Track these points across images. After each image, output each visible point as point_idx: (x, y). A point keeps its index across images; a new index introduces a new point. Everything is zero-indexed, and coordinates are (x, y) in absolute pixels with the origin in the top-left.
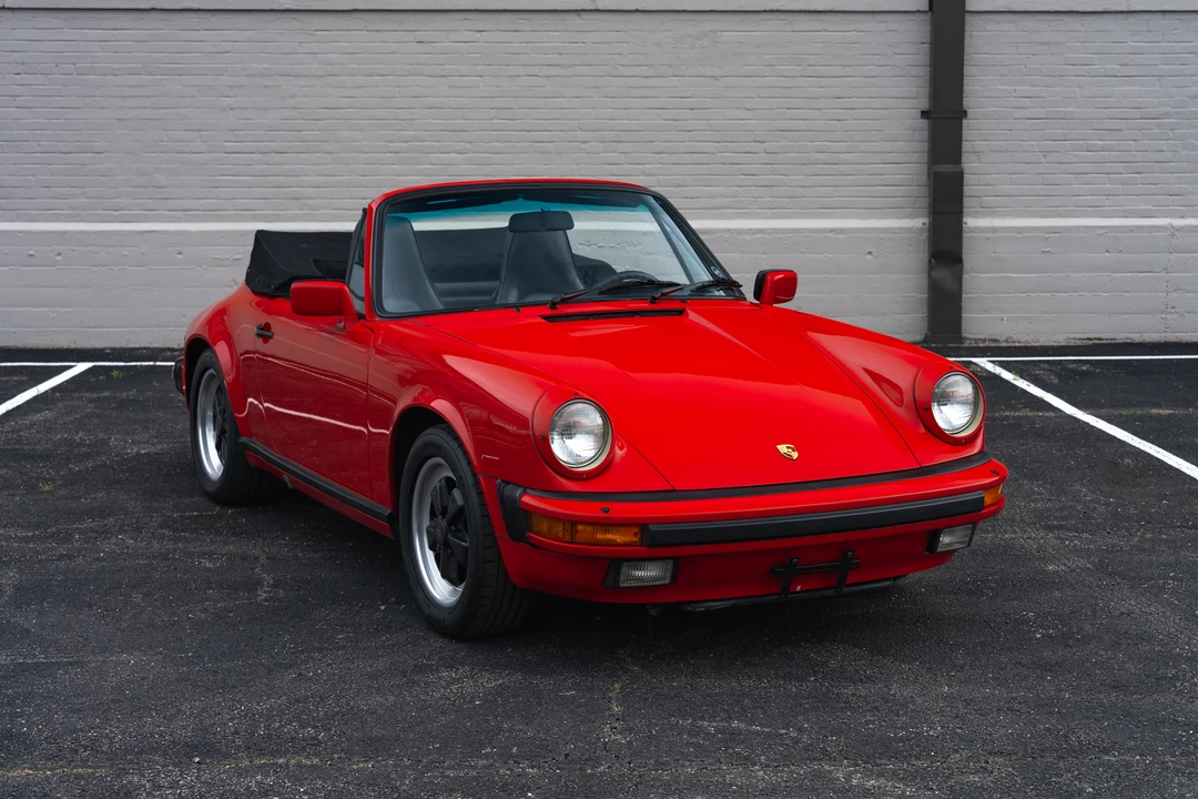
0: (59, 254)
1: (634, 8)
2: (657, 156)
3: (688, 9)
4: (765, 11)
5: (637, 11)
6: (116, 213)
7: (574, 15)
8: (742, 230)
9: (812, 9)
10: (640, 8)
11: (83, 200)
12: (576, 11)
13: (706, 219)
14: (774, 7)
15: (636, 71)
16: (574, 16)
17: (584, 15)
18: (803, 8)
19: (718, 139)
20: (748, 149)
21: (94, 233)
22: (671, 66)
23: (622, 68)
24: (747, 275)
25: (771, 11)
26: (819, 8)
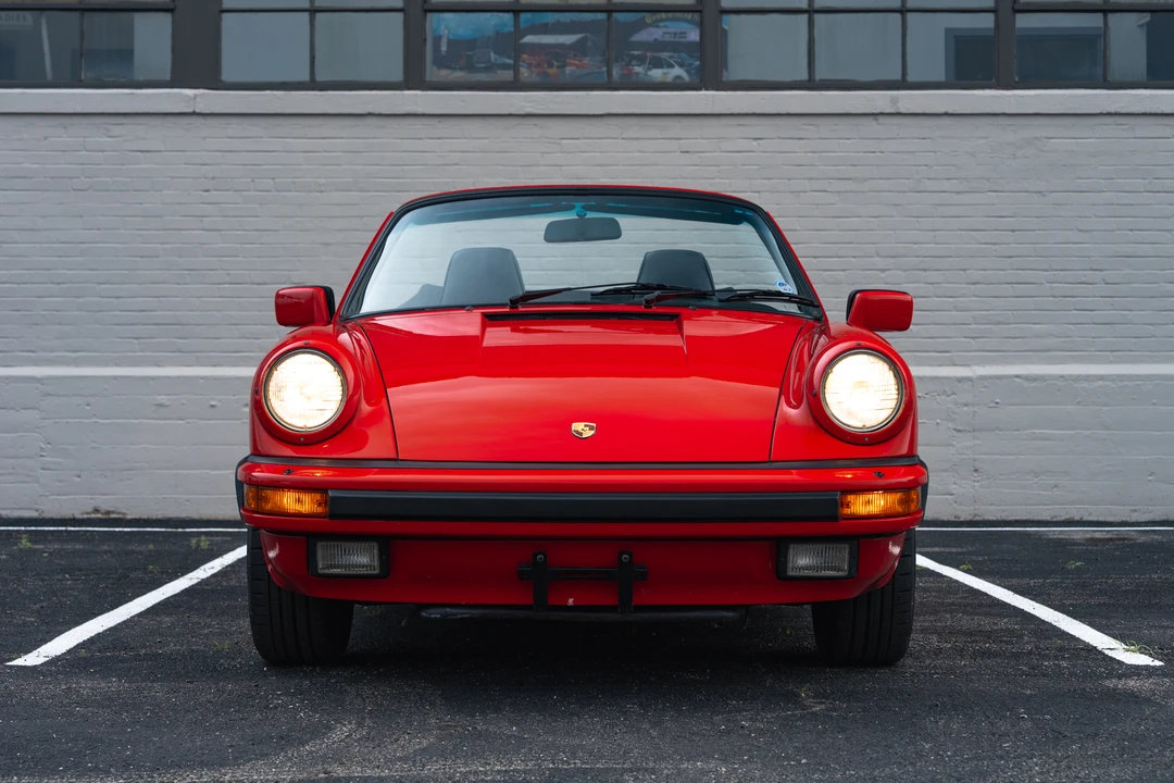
1: (942, 110)
2: (972, 286)
3: (1007, 111)
4: (1101, 114)
5: (947, 114)
7: (871, 118)
8: (1078, 376)
9: (1159, 111)
10: (950, 111)
12: (873, 114)
13: (1033, 363)
14: (1112, 111)
15: (946, 185)
16: (868, 120)
17: (882, 120)
18: (1148, 110)
19: (1047, 268)
22: (988, 179)
23: (928, 182)
24: (1085, 432)
25: (1109, 114)
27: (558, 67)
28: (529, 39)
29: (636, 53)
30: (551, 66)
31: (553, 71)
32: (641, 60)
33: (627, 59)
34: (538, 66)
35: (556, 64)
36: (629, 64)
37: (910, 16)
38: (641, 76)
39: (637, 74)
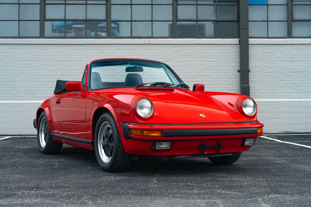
0: (4, 109)
3: (174, 44)
4: (195, 44)
5: (161, 44)
6: (20, 98)
9: (208, 44)
11: (11, 94)
12: (145, 44)
14: (198, 43)
16: (144, 46)
17: (147, 45)
18: (205, 43)
20: (191, 81)
21: (14, 103)
25: (197, 44)
26: (210, 43)
27: (81, 32)
28: (74, 26)
29: (98, 29)
30: (79, 32)
31: (79, 33)
32: (100, 31)
33: (96, 30)
34: (76, 32)
35: (80, 32)
36: (97, 32)
37: (153, 22)
38: (100, 34)
39: (99, 34)
